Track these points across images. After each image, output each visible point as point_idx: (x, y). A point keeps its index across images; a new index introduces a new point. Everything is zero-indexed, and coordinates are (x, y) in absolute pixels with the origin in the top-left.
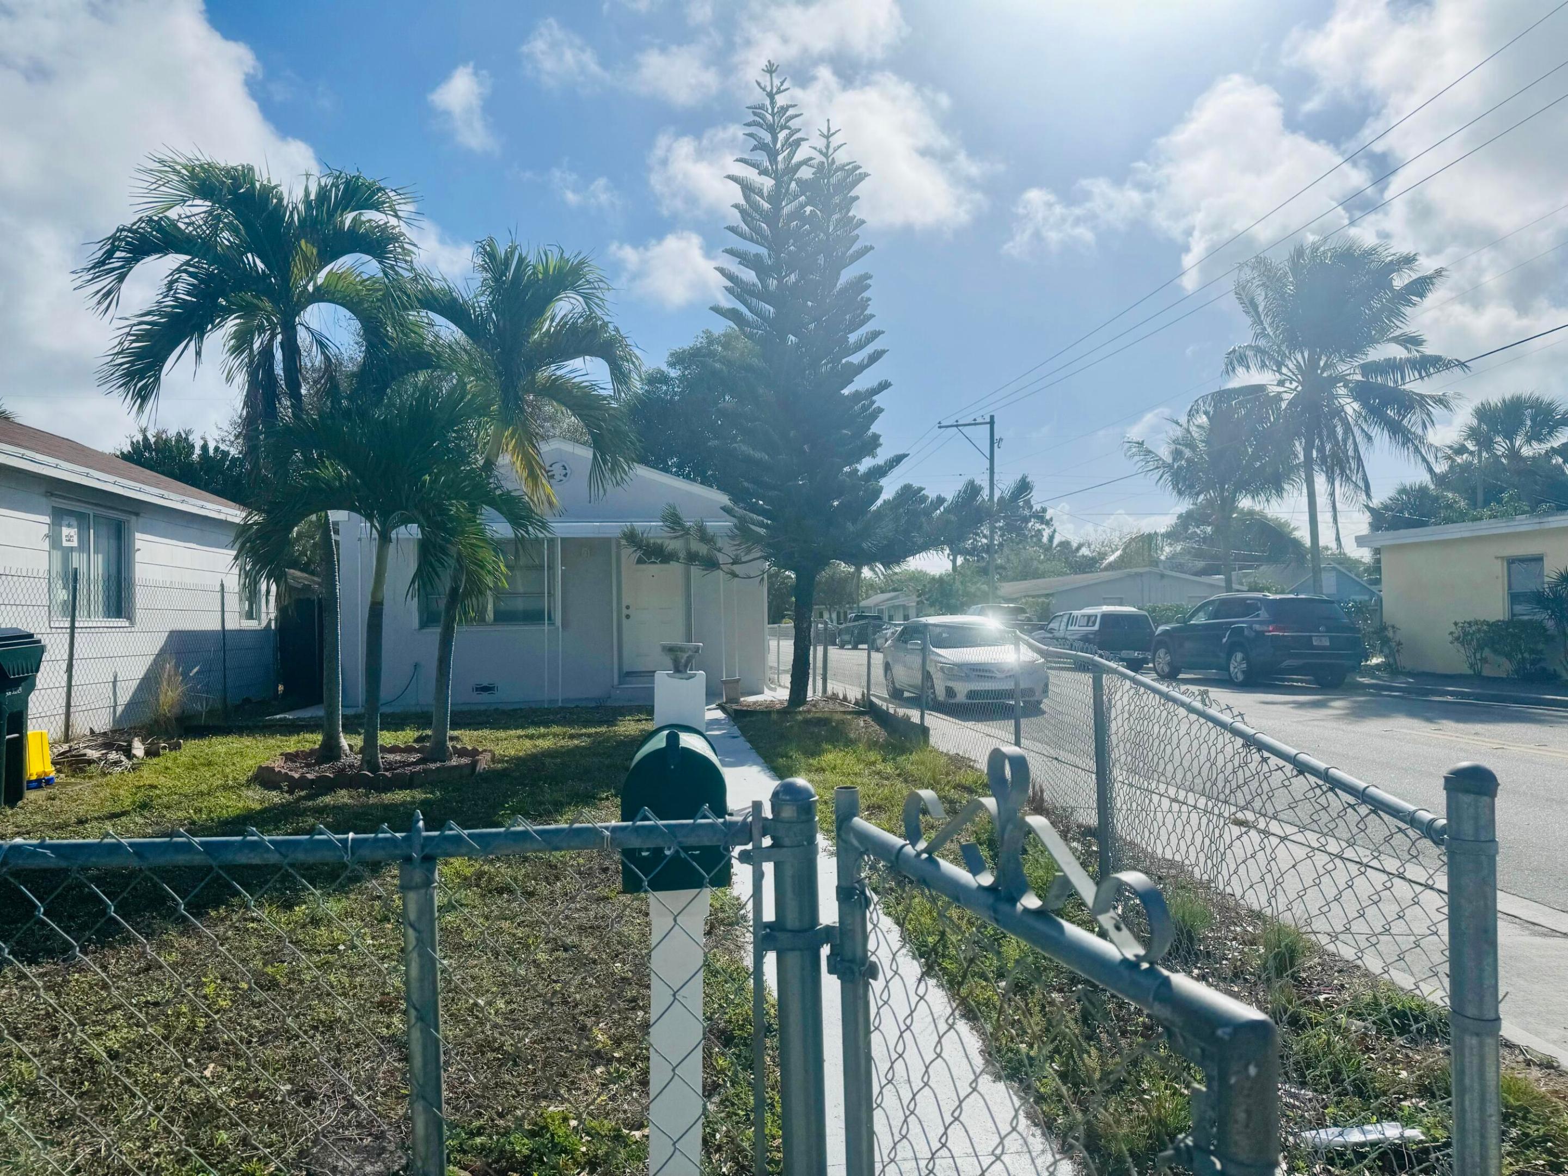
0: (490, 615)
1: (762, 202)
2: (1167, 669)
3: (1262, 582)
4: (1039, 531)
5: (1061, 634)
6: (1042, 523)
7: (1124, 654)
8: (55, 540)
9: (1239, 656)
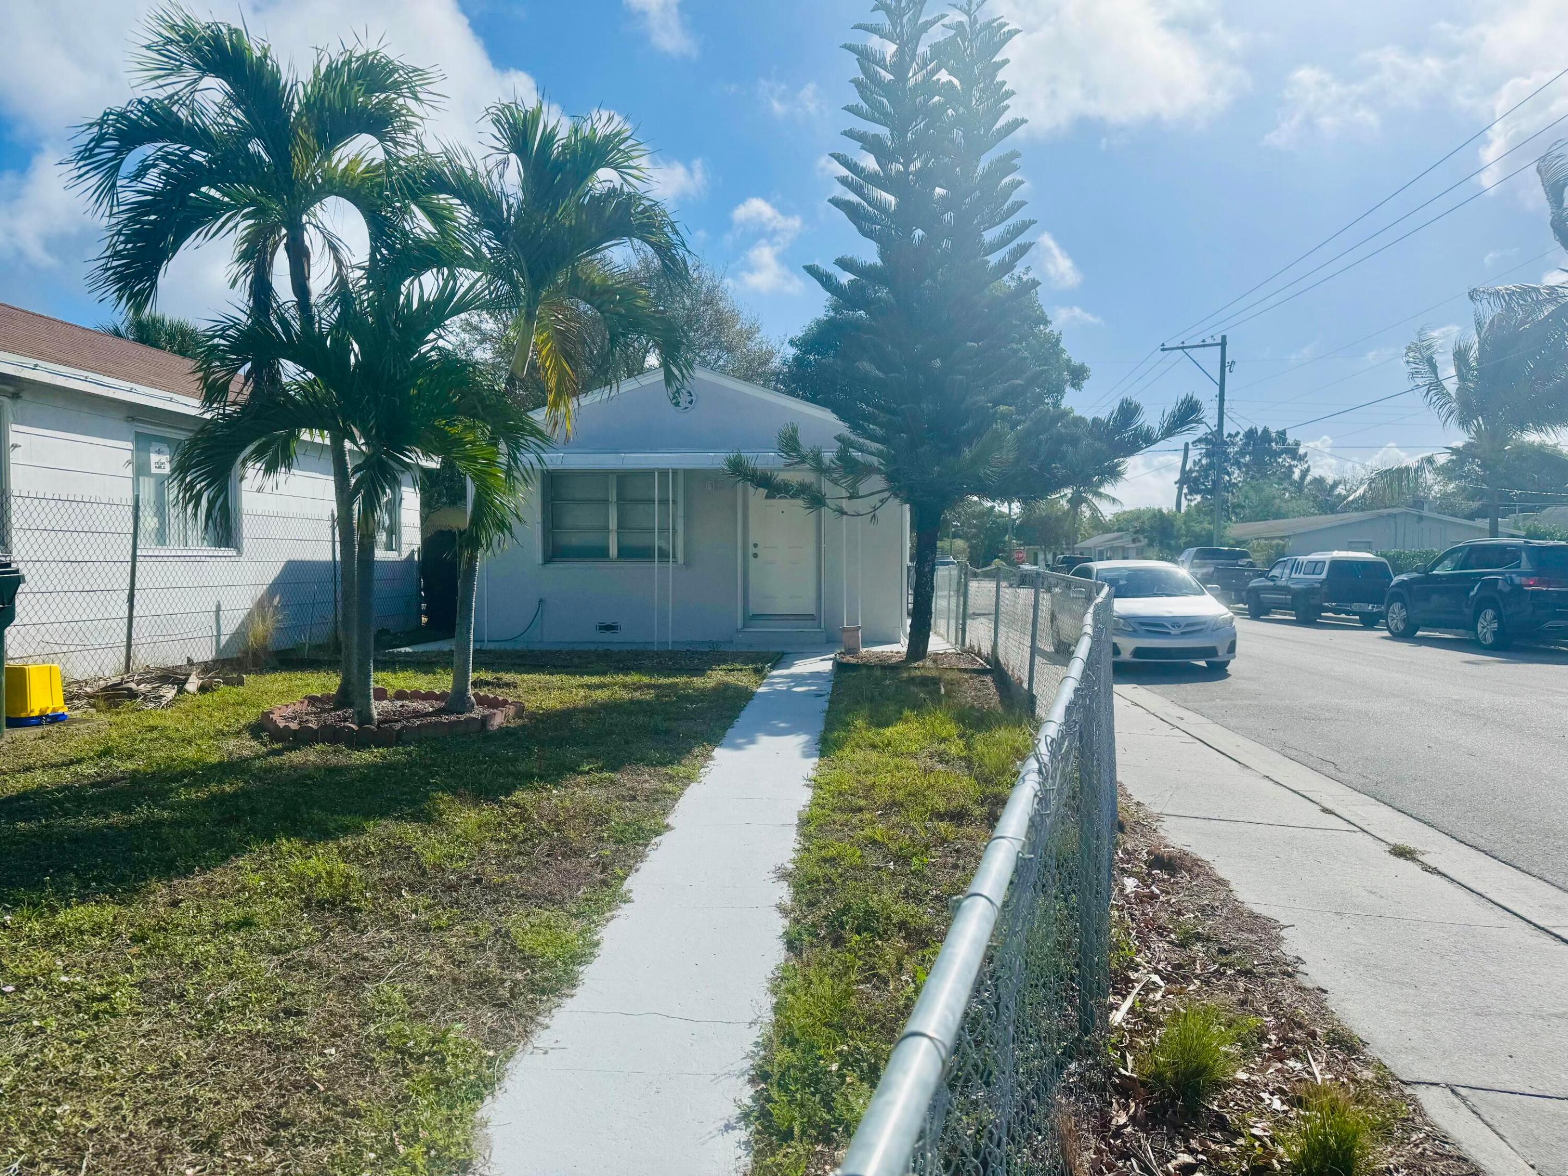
0: (613, 551)
1: (883, 73)
2: (1401, 627)
3: (1543, 527)
4: (1291, 466)
5: (1282, 582)
6: (1294, 458)
7: (1356, 606)
8: (141, 469)
9: (1490, 614)
